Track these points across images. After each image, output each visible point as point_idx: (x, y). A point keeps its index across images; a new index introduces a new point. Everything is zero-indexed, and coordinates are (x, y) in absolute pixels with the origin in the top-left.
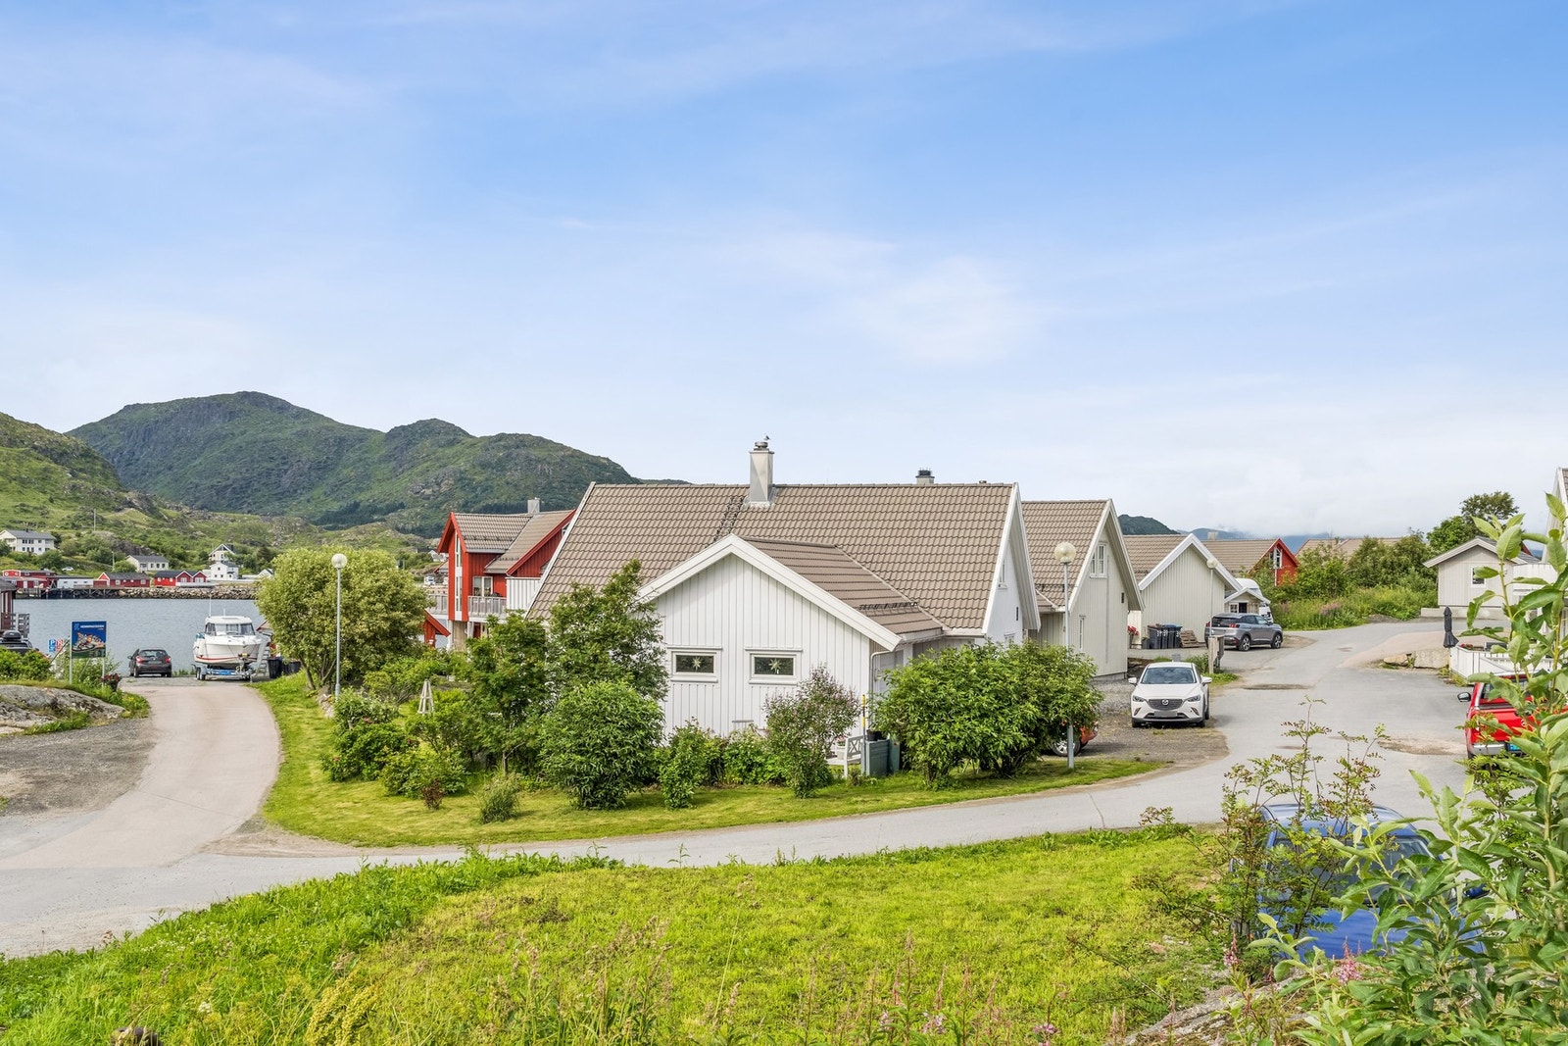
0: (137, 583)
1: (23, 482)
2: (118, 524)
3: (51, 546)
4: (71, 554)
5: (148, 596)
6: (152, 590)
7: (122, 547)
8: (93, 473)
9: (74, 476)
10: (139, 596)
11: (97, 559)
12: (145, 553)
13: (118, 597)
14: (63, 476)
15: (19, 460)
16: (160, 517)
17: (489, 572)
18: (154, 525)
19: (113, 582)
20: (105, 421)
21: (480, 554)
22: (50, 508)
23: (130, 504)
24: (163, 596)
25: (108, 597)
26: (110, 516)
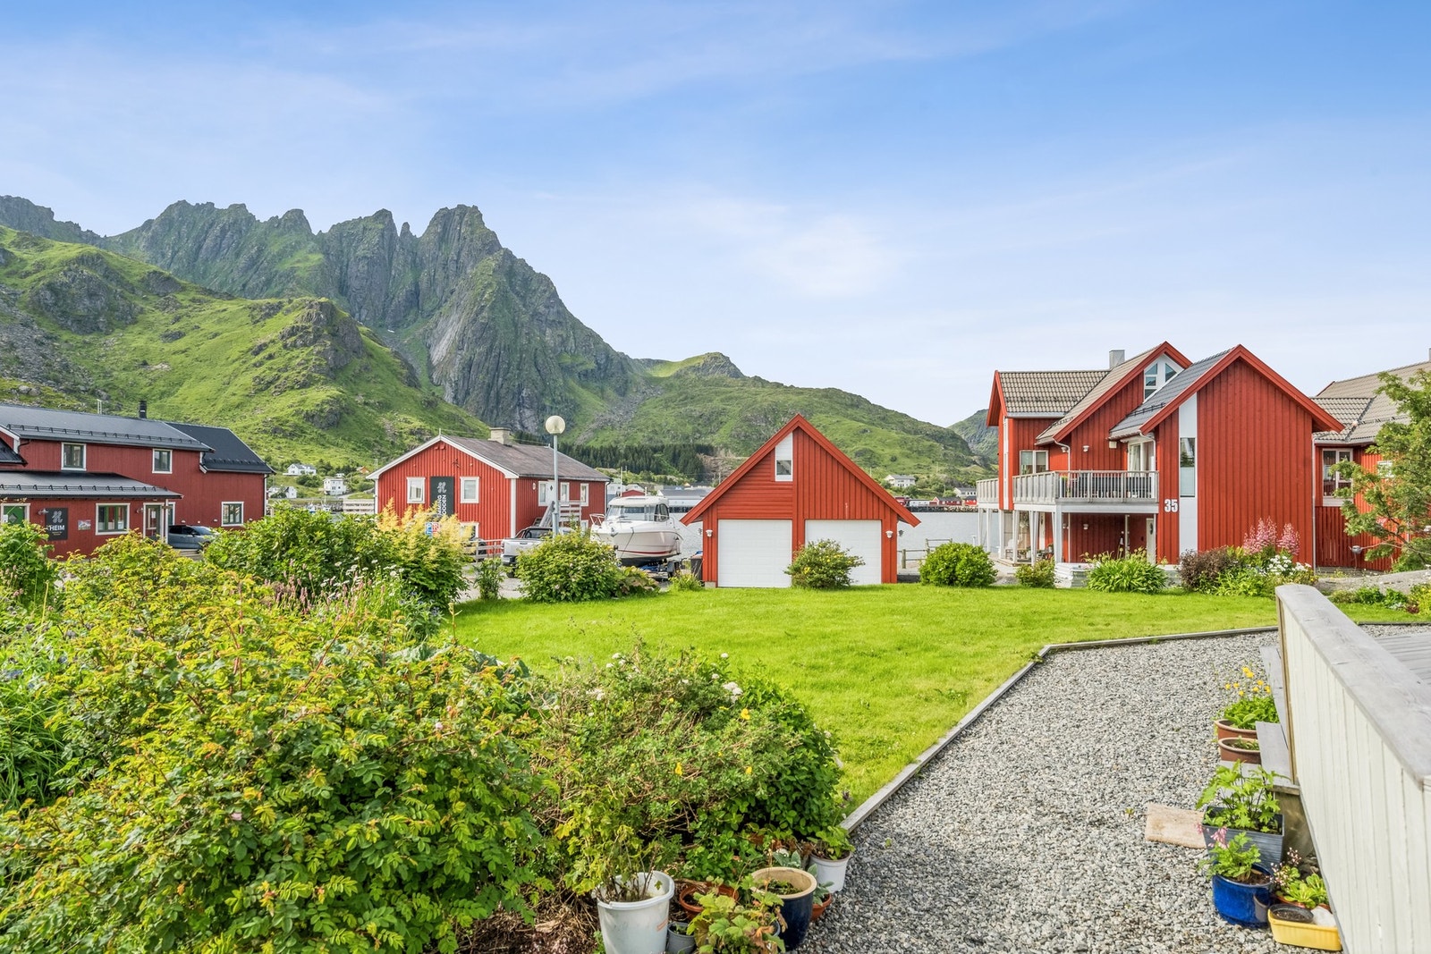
0: (955, 503)
1: (920, 453)
2: (966, 473)
3: (913, 483)
4: (923, 487)
5: (960, 511)
6: (962, 507)
7: (952, 484)
8: (956, 447)
9: (945, 448)
10: (955, 511)
11: (937, 490)
12: (965, 486)
13: (944, 511)
14: (940, 448)
15: (918, 441)
16: (990, 469)
17: (1041, 442)
18: (986, 474)
19: (941, 502)
20: (968, 420)
21: (1034, 419)
22: (932, 466)
23: (975, 463)
24: (968, 511)
25: (937, 511)
26: (962, 469)
